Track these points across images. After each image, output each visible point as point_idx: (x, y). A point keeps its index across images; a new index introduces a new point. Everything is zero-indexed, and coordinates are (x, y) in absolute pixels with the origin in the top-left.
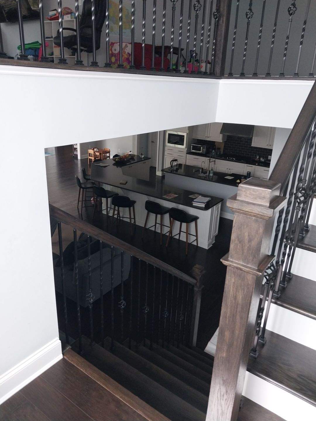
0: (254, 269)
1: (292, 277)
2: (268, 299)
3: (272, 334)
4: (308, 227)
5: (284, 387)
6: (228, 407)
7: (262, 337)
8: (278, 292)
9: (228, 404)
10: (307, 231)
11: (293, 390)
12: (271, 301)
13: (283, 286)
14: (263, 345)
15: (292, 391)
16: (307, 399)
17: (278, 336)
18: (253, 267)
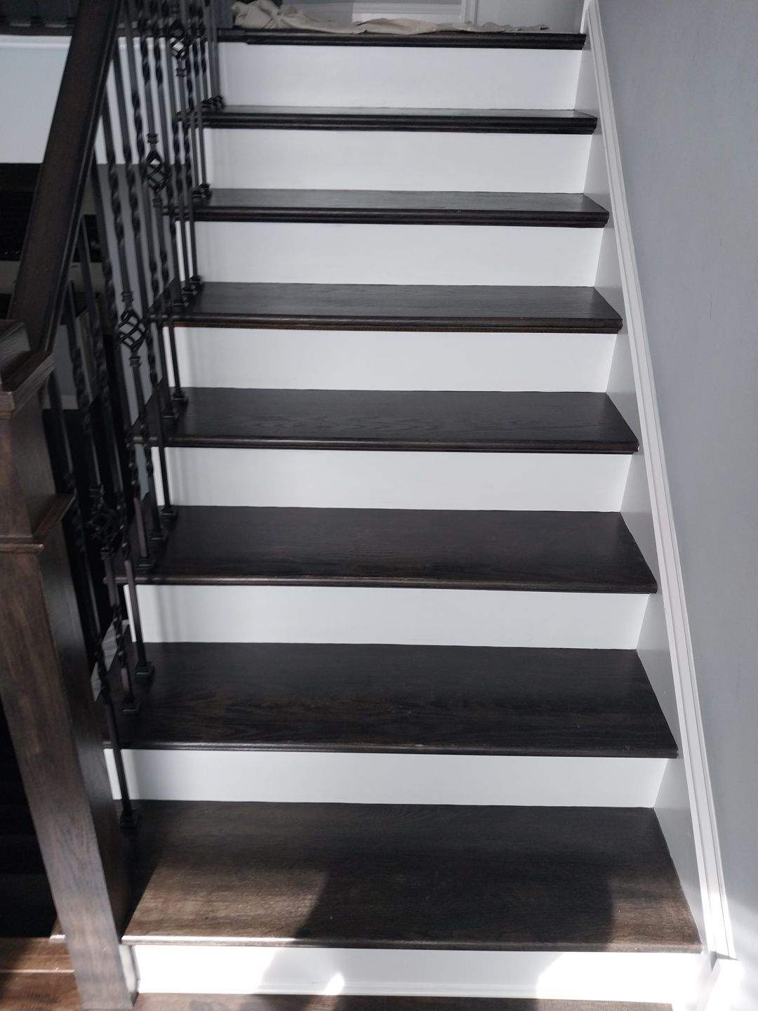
0: (25, 541)
1: (178, 513)
2: (127, 580)
3: (165, 647)
4: (182, 396)
5: (203, 744)
6: (88, 848)
7: (143, 663)
8: (148, 557)
9: (85, 841)
10: (183, 404)
11: (222, 742)
12: (134, 581)
13: (158, 540)
14: (149, 681)
15: (221, 744)
16: (249, 745)
17: (179, 647)
18: (24, 536)
